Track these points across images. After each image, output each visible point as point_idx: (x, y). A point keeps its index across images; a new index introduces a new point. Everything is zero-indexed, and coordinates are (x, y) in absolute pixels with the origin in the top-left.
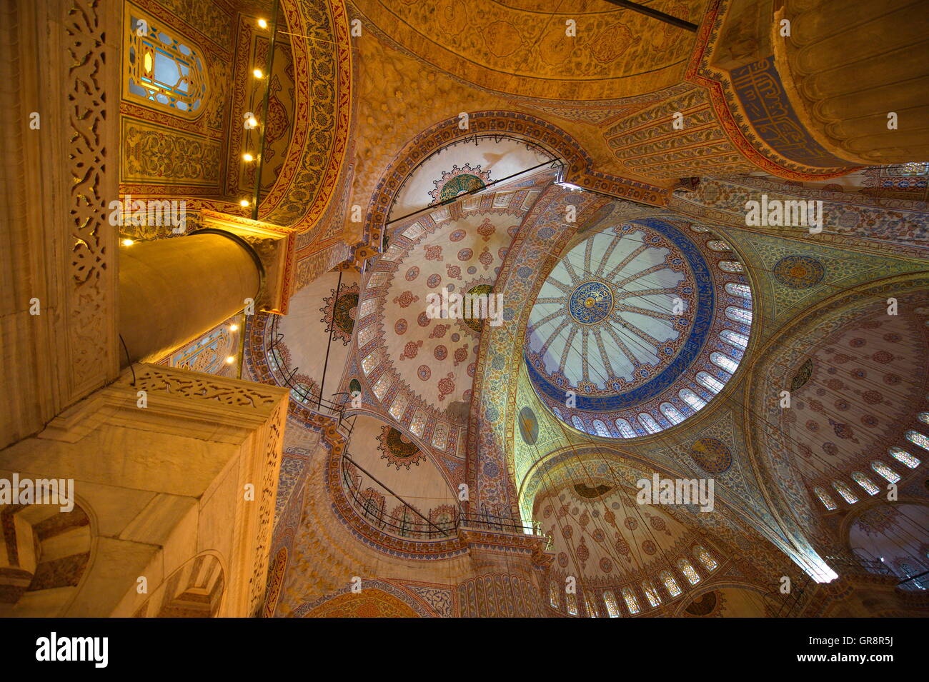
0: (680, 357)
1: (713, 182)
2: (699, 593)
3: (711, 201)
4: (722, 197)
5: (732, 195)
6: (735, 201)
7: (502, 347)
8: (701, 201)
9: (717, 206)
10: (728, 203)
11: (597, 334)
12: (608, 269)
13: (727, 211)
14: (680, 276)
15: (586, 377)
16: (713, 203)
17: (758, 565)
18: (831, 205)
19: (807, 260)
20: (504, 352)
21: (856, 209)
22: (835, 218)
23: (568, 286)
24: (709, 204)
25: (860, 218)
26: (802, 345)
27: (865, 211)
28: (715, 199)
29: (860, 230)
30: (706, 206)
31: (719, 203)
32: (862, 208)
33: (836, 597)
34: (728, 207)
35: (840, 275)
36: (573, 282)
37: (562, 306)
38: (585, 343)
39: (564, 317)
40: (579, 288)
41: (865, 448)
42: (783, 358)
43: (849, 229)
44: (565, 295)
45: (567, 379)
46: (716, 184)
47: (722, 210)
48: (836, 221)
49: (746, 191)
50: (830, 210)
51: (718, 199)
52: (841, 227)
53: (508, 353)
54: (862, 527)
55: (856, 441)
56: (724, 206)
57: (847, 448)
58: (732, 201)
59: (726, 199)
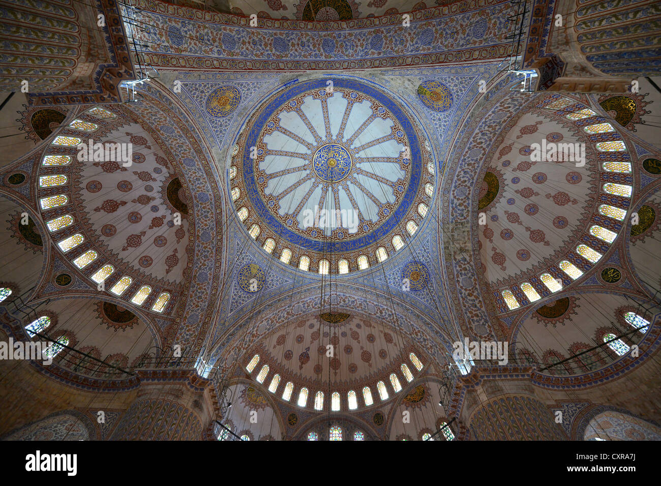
0: (313, 242)
1: (470, 191)
2: (127, 307)
3: (455, 195)
4: (460, 201)
5: (463, 207)
6: (459, 212)
7: (296, 46)
8: (455, 187)
9: (453, 201)
10: (456, 207)
11: (308, 178)
12: (365, 166)
13: (451, 209)
14: (375, 219)
15: (272, 176)
16: (455, 197)
17: (181, 334)
18: (473, 269)
19: (427, 276)
20: (292, 50)
21: (475, 283)
22: (465, 275)
23: (343, 137)
24: (453, 194)
25: (471, 288)
26: (360, 304)
27: (476, 289)
28: (457, 197)
29: (463, 291)
30: (452, 192)
31: (455, 201)
32: (477, 286)
33: (189, 383)
34: (453, 209)
35: (424, 298)
36: (347, 140)
37: (324, 138)
38: (299, 169)
39: (315, 144)
40: (342, 149)
41: (298, 374)
42: (346, 297)
43: (461, 285)
44: (334, 137)
45: (264, 160)
46: (469, 194)
47: (451, 205)
48: (464, 277)
49: (468, 216)
50: (469, 270)
51: (458, 199)
52: (461, 281)
53: (291, 55)
54: (243, 392)
55: (301, 368)
56: (454, 205)
57: (293, 365)
58: (459, 210)
59: (459, 205)
